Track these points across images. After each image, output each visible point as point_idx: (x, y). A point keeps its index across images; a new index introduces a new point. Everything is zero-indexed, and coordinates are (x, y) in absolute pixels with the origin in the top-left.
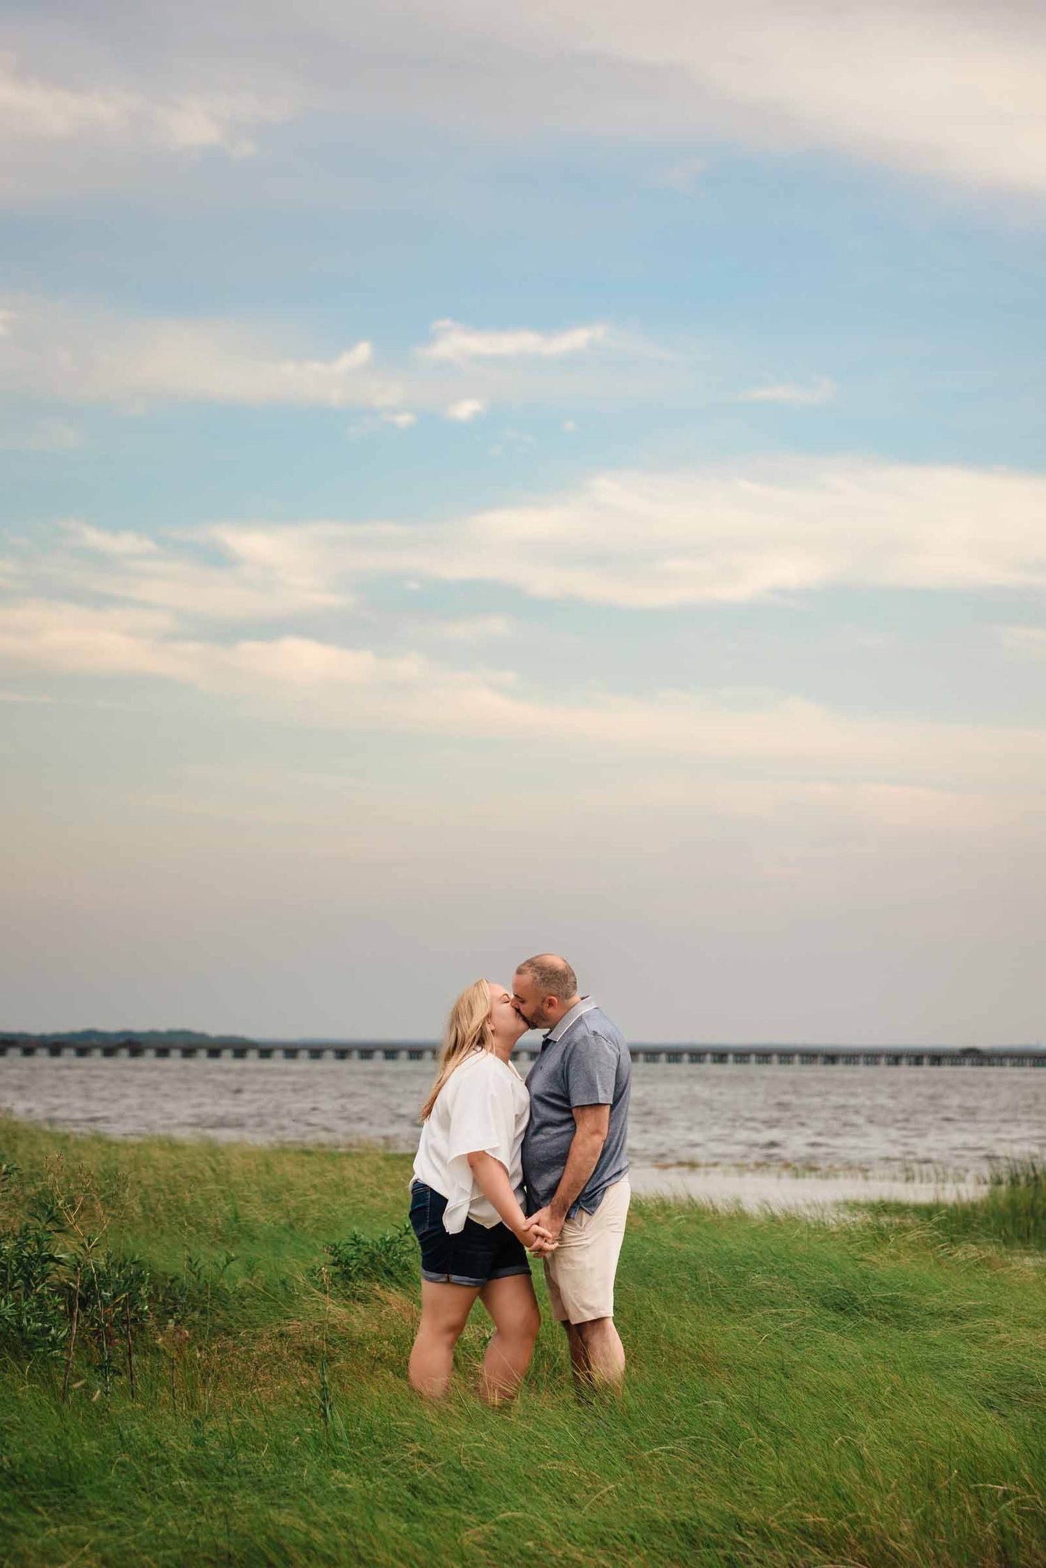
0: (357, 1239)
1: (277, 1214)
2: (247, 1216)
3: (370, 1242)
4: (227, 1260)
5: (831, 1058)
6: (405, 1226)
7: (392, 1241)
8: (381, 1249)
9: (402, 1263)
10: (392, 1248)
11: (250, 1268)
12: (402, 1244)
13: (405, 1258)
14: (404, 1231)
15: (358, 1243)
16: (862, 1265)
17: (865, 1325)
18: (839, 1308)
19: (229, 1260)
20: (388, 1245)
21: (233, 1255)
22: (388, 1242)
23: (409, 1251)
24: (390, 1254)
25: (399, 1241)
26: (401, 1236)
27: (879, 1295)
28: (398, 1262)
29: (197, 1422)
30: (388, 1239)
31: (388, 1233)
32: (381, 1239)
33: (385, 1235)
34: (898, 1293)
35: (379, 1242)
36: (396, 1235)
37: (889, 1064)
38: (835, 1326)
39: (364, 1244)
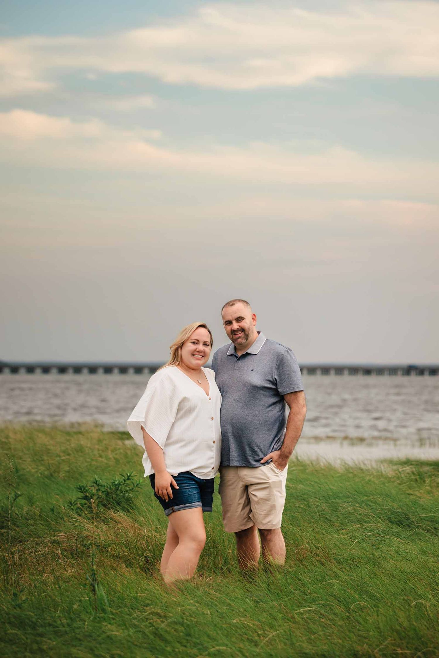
0: (98, 483)
1: (42, 468)
2: (24, 469)
3: (105, 484)
4: (15, 496)
5: (368, 371)
6: (127, 475)
7: (119, 484)
8: (112, 489)
9: (126, 497)
10: (120, 488)
11: (31, 501)
12: (126, 486)
13: (127, 494)
14: (126, 478)
15: (98, 485)
16: (412, 497)
17: (416, 534)
18: (399, 523)
19: (17, 496)
20: (117, 486)
21: (19, 493)
22: (117, 485)
23: (130, 490)
24: (119, 492)
25: (124, 484)
26: (125, 481)
27: (423, 515)
28: (124, 497)
29: (15, 595)
30: (116, 483)
31: (117, 479)
32: (112, 483)
33: (115, 481)
34: (435, 515)
35: (111, 484)
36: (121, 480)
37: (403, 375)
38: (397, 535)
39: (102, 486)
